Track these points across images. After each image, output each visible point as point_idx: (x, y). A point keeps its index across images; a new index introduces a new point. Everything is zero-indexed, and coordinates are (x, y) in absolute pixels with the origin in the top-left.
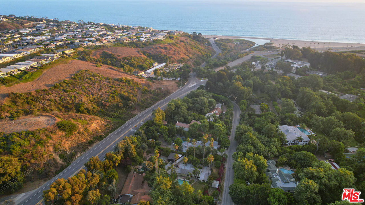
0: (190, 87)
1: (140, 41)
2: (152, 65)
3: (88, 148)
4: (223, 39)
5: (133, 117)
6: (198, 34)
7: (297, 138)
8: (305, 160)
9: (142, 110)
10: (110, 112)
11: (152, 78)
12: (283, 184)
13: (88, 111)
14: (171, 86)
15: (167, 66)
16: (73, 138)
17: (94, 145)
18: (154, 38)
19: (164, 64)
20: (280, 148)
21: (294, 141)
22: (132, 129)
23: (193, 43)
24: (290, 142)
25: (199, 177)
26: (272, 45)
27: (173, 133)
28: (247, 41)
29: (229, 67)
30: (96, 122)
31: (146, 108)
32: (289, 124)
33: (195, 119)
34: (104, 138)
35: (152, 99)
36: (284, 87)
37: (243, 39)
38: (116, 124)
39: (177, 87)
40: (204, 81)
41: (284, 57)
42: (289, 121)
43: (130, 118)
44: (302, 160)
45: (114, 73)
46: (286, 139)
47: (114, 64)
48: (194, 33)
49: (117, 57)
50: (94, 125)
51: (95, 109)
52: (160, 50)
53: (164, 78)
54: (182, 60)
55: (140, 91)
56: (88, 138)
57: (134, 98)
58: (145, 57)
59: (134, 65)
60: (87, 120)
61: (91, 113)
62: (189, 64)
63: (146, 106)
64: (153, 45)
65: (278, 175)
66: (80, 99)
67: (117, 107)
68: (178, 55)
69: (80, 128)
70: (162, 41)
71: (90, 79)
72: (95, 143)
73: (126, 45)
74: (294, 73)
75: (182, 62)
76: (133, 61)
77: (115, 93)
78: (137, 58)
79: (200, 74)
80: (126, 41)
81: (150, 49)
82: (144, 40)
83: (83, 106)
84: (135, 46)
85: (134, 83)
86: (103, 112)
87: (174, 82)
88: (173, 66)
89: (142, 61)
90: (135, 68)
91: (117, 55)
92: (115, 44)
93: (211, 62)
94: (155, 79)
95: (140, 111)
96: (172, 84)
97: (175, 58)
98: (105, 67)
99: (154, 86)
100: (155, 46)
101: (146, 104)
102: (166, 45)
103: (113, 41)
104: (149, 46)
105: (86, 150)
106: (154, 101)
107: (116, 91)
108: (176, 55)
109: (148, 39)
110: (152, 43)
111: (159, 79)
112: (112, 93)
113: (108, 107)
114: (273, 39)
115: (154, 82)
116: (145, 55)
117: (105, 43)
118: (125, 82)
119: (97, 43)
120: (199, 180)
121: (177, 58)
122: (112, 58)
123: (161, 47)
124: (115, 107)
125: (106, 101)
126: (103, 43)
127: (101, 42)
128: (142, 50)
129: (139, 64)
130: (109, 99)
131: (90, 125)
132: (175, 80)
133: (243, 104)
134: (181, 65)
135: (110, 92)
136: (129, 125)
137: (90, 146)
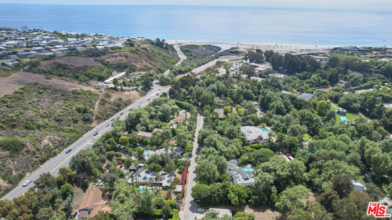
0: (153, 95)
1: (96, 49)
2: (110, 75)
3: (39, 166)
4: (188, 45)
5: (91, 130)
6: (161, 41)
7: (258, 137)
8: (263, 156)
9: (100, 122)
10: (64, 127)
11: (111, 88)
12: (244, 180)
13: (39, 127)
14: (132, 95)
15: (127, 75)
16: (20, 157)
17: (47, 163)
18: (112, 46)
19: (124, 73)
20: (241, 148)
21: (255, 140)
22: (90, 142)
23: (156, 49)
24: (252, 141)
25: (162, 184)
26: (237, 50)
27: (134, 143)
28: (213, 46)
29: (194, 73)
30: (48, 137)
31: (105, 120)
32: (250, 125)
33: (157, 127)
34: (58, 155)
35: (111, 110)
36: (246, 90)
37: (208, 44)
38: (71, 139)
39: (139, 97)
40: (166, 89)
41: (248, 61)
42: (250, 121)
43: (87, 131)
44: (261, 156)
45: (67, 85)
46: (247, 139)
47: (67, 75)
48: (157, 39)
49: (71, 67)
50: (46, 141)
51: (46, 124)
52: (119, 58)
53: (124, 88)
54: (144, 68)
55: (97, 103)
56: (39, 156)
57: (92, 110)
58: (103, 66)
59: (90, 75)
60: (36, 136)
61: (41, 129)
62: (151, 72)
63: (105, 118)
64: (112, 53)
65: (239, 173)
66: (27, 114)
67: (72, 121)
68: (139, 63)
69: (29, 145)
70: (121, 48)
71: (39, 92)
72: (48, 160)
73: (81, 54)
74: (258, 76)
75: (144, 70)
76: (88, 71)
77: (69, 106)
78: (93, 67)
79: (164, 81)
80: (81, 49)
81: (109, 58)
82: (101, 48)
83: (31, 122)
84: (91, 54)
85: (90, 94)
86: (56, 127)
87: (135, 92)
88: (134, 75)
89: (100, 70)
90: (91, 78)
91: (71, 65)
92: (68, 53)
93: (175, 69)
94: (115, 89)
95: (98, 124)
96: (134, 93)
97: (137, 66)
98: (57, 78)
99: (114, 97)
100: (114, 54)
101: (105, 115)
102: (125, 52)
103: (66, 50)
104: (107, 54)
105: (37, 168)
106: (113, 112)
107: (70, 104)
108: (137, 63)
109: (105, 47)
110: (111, 51)
111: (119, 89)
112: (66, 106)
113: (61, 121)
114: (238, 43)
115: (113, 92)
116: (103, 64)
117: (56, 53)
118: (80, 94)
119: (46, 53)
120: (162, 186)
121: (138, 66)
122: (65, 68)
123: (120, 55)
124: (70, 120)
125: (59, 115)
126: (53, 52)
127: (51, 51)
128: (99, 58)
129: (96, 74)
130: (63, 112)
131: (40, 141)
132: (136, 89)
133: (207, 109)
134: (143, 73)
135: (63, 105)
136: (87, 138)
137: (41, 164)
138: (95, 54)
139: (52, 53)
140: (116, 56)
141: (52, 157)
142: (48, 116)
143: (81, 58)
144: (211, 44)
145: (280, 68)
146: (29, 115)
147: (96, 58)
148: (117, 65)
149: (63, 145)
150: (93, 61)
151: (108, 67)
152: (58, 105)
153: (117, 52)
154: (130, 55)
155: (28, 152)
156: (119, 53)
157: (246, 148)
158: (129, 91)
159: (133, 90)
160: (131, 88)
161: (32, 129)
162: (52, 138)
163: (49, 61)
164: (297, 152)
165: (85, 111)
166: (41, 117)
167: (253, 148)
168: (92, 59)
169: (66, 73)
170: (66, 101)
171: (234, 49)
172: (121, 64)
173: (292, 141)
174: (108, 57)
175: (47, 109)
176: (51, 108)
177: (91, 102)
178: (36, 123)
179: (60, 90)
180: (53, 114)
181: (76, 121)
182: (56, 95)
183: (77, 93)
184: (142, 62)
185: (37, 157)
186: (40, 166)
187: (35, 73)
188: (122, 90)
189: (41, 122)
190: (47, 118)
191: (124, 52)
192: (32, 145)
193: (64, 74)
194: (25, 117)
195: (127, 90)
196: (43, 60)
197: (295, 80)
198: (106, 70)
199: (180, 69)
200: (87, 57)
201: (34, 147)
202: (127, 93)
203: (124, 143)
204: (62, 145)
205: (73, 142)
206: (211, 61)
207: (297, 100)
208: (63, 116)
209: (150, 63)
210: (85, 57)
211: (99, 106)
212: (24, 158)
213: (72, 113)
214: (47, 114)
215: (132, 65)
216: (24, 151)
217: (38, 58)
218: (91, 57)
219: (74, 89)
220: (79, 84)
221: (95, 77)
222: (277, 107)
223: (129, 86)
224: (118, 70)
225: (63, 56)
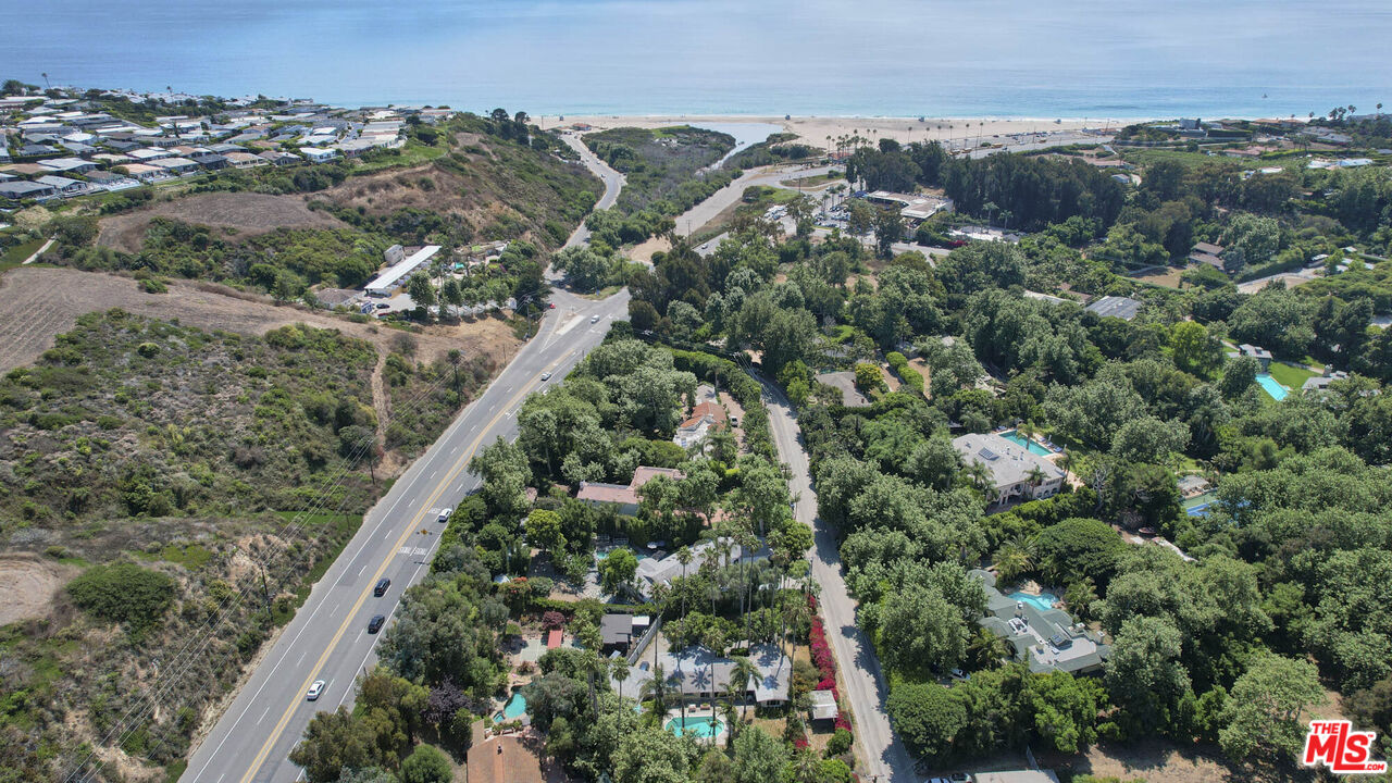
0: (563, 332)
1: (306, 159)
2: (381, 260)
3: (241, 672)
4: (611, 131)
5: (384, 493)
6: (512, 118)
7: (1028, 476)
8: (1089, 551)
9: (410, 455)
10: (277, 487)
11: (406, 312)
12: (1056, 650)
13: (181, 498)
14: (489, 338)
15: (445, 256)
16: (168, 642)
17: (266, 649)
18: (361, 144)
19: (430, 251)
20: (987, 520)
21: (1018, 487)
22: (405, 545)
24: (1006, 492)
25: (753, 693)
26: (794, 142)
27: (584, 533)
28: (702, 131)
29: (680, 238)
30: (245, 542)
31: (424, 444)
32: (979, 429)
33: (645, 463)
34: (299, 611)
35: (438, 405)
36: (913, 296)
37: (683, 124)
39: (515, 340)
42: (979, 416)
43: (375, 499)
44: (1083, 551)
45: (236, 311)
46: (995, 486)
47: (218, 270)
48: (496, 111)
49: (226, 238)
50: (243, 562)
51: (205, 485)
52: (400, 192)
53: (452, 309)
54: (501, 225)
55: (376, 378)
56: (232, 625)
57: (366, 408)
58: (346, 226)
59: (310, 267)
60: (203, 544)
61: (192, 505)
62: (528, 238)
63: (423, 439)
64: (368, 173)
65: (1026, 622)
66: (122, 450)
67: (302, 461)
68: (478, 208)
69: (187, 586)
70: (396, 153)
71: (142, 351)
72: (266, 638)
73: (247, 183)
74: (914, 240)
75: (501, 235)
76: (297, 251)
77: (279, 400)
78: (312, 233)
79: (589, 275)
80: (245, 163)
81: (360, 193)
82: (321, 157)
83: (146, 480)
84: (290, 183)
85: (341, 344)
86: (248, 492)
87: (492, 324)
88: (470, 254)
89: (339, 244)
90: (315, 278)
91: (224, 229)
92: (200, 182)
93: (608, 225)
94: (420, 316)
95: (403, 463)
96: (492, 329)
97: (471, 219)
98: (187, 285)
99: (429, 350)
100: (377, 177)
101: (419, 426)
102: (419, 169)
103: (185, 168)
104: (349, 180)
105: (235, 681)
106: (445, 411)
107: (278, 391)
108: (472, 208)
109: (339, 152)
110: (361, 165)
111: (433, 316)
112: (266, 402)
113: (261, 465)
114: (788, 118)
115: (416, 330)
116: (343, 219)
117: (150, 180)
118: (301, 346)
119: (108, 183)
120: (754, 703)
121: (476, 217)
122: (201, 244)
123: (402, 182)
124: (293, 460)
125: (249, 443)
126: (135, 177)
127: (127, 174)
128: (319, 197)
129: (330, 260)
130: (260, 428)
131: (224, 564)
132: (496, 313)
133: (794, 375)
134: (501, 247)
135: (253, 398)
136: (383, 530)
137: (247, 661)
138: (305, 179)
139: (133, 184)
140: (387, 186)
141: (280, 626)
142: (203, 447)
143: (255, 199)
144: (692, 125)
145: (986, 207)
146: (128, 450)
147: (310, 194)
148: (400, 218)
149: (305, 568)
150: (303, 208)
151: (368, 230)
152: (233, 400)
153: (385, 169)
154: (439, 178)
155: (189, 615)
156: (396, 173)
157: (1003, 521)
158: (469, 319)
159: (482, 316)
160: (479, 307)
161: (158, 511)
162: (262, 544)
163: (130, 216)
164: (1178, 520)
165: (344, 418)
166: (180, 454)
167: (1026, 517)
168: (297, 200)
169: (211, 260)
170: (258, 380)
171: (783, 140)
172: (414, 215)
173: (1156, 483)
174: (355, 189)
175: (194, 420)
176: (208, 413)
177: (351, 377)
178: (165, 483)
179: (220, 335)
180: (222, 438)
181: (316, 463)
182: (211, 359)
183: (288, 342)
184: (486, 205)
185: (227, 633)
186: (245, 668)
187: (91, 269)
188: (448, 320)
189: (182, 477)
190: (203, 459)
191: (413, 166)
192: (198, 583)
193: (202, 265)
194: (118, 462)
195: (463, 316)
196: (103, 212)
197: (1052, 247)
198: (362, 241)
199: (624, 225)
200: (276, 194)
201: (207, 593)
202: (464, 329)
203: (544, 537)
204: (299, 568)
205: (338, 550)
206: (721, 187)
207: (1102, 325)
208: (262, 443)
209: (517, 208)
210: (268, 193)
211: (386, 392)
212: (180, 643)
213: (296, 426)
214: (197, 441)
215: (455, 216)
216: (175, 614)
217: (83, 204)
218: (290, 191)
219: (276, 326)
220: (277, 304)
221: (326, 271)
222: (1049, 355)
223: (471, 300)
224: (405, 238)
225: (182, 195)
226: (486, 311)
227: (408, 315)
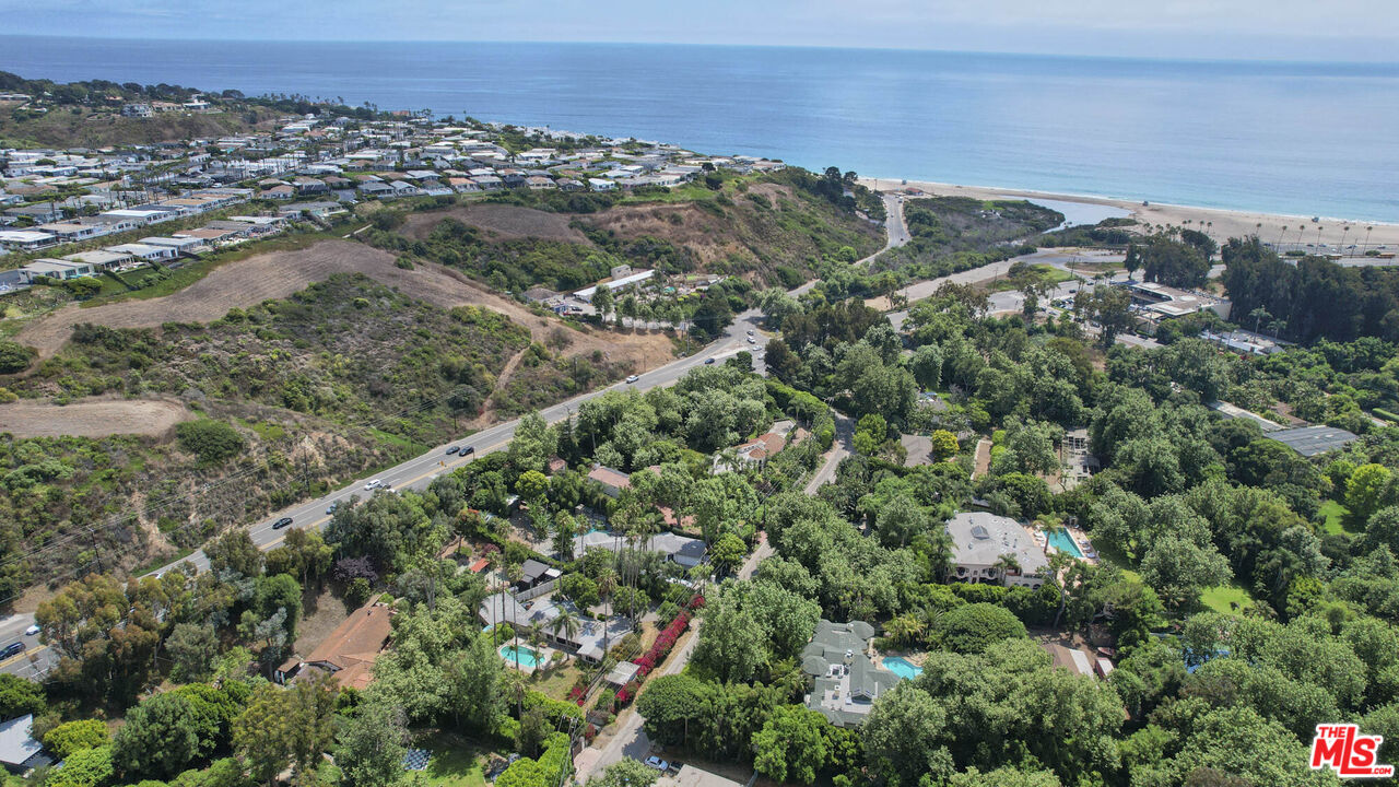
0: (718, 357)
1: (589, 188)
2: (605, 274)
3: (266, 515)
4: (941, 199)
5: (461, 437)
6: (841, 176)
7: (1000, 561)
8: (969, 633)
9: (504, 417)
10: (387, 414)
11: (585, 316)
12: (850, 701)
13: (318, 403)
15: (656, 280)
16: (222, 476)
17: (293, 508)
18: (641, 180)
19: (648, 274)
20: (916, 585)
21: (991, 572)
23: (803, 204)
24: (975, 572)
25: (579, 646)
26: (1125, 228)
28: (1037, 207)
29: (903, 299)
30: (317, 435)
31: (521, 413)
32: (998, 510)
33: (659, 462)
34: (333, 493)
35: (553, 388)
36: (1047, 379)
37: (1022, 199)
38: (389, 454)
39: (670, 356)
41: (1139, 274)
42: (1007, 498)
43: (451, 440)
44: (963, 631)
45: (451, 291)
46: (952, 560)
47: (470, 262)
48: (830, 169)
49: (487, 239)
50: (308, 445)
51: (339, 400)
52: (655, 222)
53: (626, 321)
54: (726, 262)
55: (517, 357)
56: (275, 484)
57: (488, 376)
58: (590, 244)
59: (537, 270)
60: (284, 427)
61: (321, 410)
62: (748, 278)
63: (522, 407)
64: (632, 204)
65: (846, 672)
66: (297, 363)
67: (418, 400)
68: (714, 246)
69: (255, 449)
70: (667, 191)
71: (356, 303)
72: (298, 502)
73: (533, 201)
74: (1154, 337)
75: (721, 269)
76: (535, 256)
77: (424, 355)
78: (556, 244)
79: (775, 315)
80: (538, 185)
81: (618, 219)
82: (601, 187)
83: (301, 385)
84: (565, 204)
85: (505, 327)
86: (366, 412)
87: (662, 337)
88: (683, 282)
89: (573, 256)
90: (539, 279)
91: (489, 232)
92: (495, 195)
93: (837, 278)
94: (596, 321)
95: (494, 422)
96: (655, 343)
97: (701, 252)
98: (433, 267)
99: (582, 345)
100: (638, 209)
101: (526, 399)
102: (677, 206)
103: (492, 184)
104: (614, 208)
105: (259, 519)
106: (558, 394)
107: (428, 349)
108: (708, 244)
109: (617, 184)
110: (630, 197)
111: (610, 323)
112: (415, 355)
113: (386, 396)
114: (1145, 204)
115: (585, 331)
116: (591, 238)
117: (460, 190)
118: (473, 322)
119: (432, 189)
120: (575, 654)
121: (707, 253)
122: (469, 240)
123: (656, 214)
124: (411, 399)
125: (386, 379)
126: (453, 188)
127: (448, 185)
128: (586, 219)
129: (556, 267)
130: (398, 371)
131: (291, 444)
132: (670, 332)
133: (869, 427)
134: (714, 279)
135: (408, 349)
137: (274, 510)
138: (578, 203)
139: (449, 192)
140: (642, 217)
141: (313, 498)
142: (354, 375)
143: (528, 213)
144: (1031, 201)
145: (1255, 312)
146: (302, 364)
147: (577, 215)
148: (637, 245)
149: (359, 468)
150: (565, 227)
151: (606, 249)
152: (392, 348)
153: (648, 202)
154: (690, 216)
155: (247, 465)
156: (654, 207)
157: (933, 592)
158: (641, 332)
159: (655, 332)
160: (652, 324)
161: (299, 408)
162: (329, 440)
163: (432, 214)
164: (1137, 646)
165: (465, 377)
166: (336, 375)
167: (962, 595)
168: (564, 220)
169: (469, 254)
170: (420, 339)
171: (1116, 225)
172: (651, 243)
173: (1127, 601)
174: (615, 216)
175: (357, 355)
176: (370, 353)
177: (496, 352)
178: (313, 391)
179: (420, 303)
180: (371, 371)
181: (429, 406)
182: (399, 318)
183: (464, 318)
184: (723, 244)
185: (268, 487)
186: (271, 514)
187: (377, 246)
188: (620, 328)
189: (327, 391)
190: (349, 383)
191: (674, 203)
192: (263, 449)
193: (459, 256)
194: (291, 371)
195: (638, 329)
196: (416, 209)
197: (1308, 366)
198: (595, 254)
199: (856, 280)
200: (550, 211)
201: (267, 457)
202: (632, 339)
203: (529, 493)
204: (355, 466)
205: (392, 464)
206: (998, 260)
207: (1252, 446)
208: (395, 381)
209: (754, 250)
210: (544, 210)
211: (517, 368)
212: (230, 481)
213: (426, 376)
214: (353, 369)
215: (686, 248)
216: (237, 462)
217: (406, 203)
218: (561, 210)
219: (462, 305)
220: (489, 292)
221: (550, 275)
222: (1145, 462)
223: (645, 316)
224: (637, 261)
225: (476, 203)
226: (661, 329)
227: (588, 319)
